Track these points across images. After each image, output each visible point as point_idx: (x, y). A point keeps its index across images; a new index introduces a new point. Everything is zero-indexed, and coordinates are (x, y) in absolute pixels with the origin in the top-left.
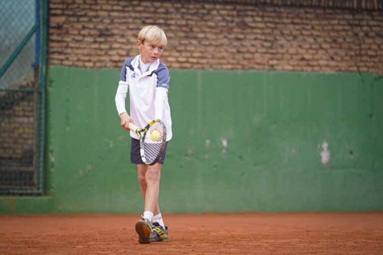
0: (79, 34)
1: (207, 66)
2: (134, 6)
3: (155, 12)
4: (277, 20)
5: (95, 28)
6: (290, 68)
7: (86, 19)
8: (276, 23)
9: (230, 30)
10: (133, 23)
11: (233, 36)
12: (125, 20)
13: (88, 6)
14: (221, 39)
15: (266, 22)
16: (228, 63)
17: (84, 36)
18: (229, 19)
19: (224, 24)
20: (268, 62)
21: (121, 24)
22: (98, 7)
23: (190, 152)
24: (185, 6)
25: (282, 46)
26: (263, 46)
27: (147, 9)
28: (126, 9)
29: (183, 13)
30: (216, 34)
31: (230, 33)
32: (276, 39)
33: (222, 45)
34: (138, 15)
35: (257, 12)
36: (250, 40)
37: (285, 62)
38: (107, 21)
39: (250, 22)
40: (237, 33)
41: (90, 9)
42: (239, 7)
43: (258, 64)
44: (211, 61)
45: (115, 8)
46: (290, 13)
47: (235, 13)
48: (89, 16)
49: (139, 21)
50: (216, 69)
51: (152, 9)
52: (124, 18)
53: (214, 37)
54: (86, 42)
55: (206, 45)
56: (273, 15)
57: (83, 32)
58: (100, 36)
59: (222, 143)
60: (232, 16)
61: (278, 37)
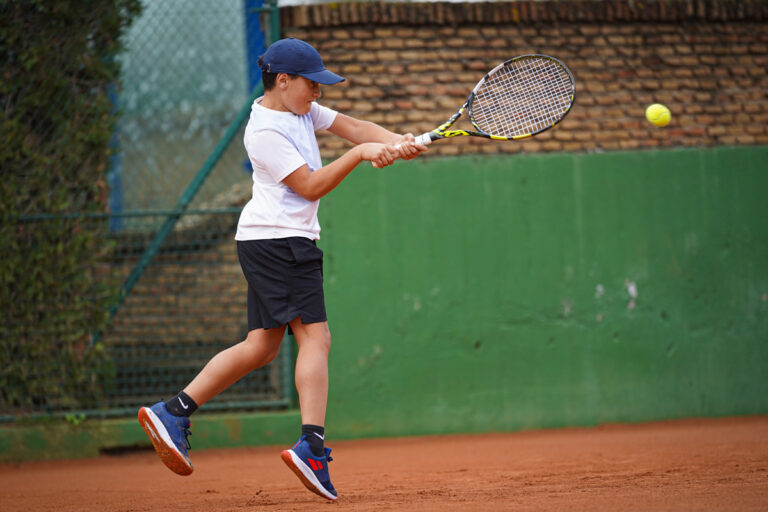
0: (345, 98)
1: (590, 145)
2: (446, 37)
3: (486, 48)
4: (719, 49)
5: (374, 84)
6: (750, 139)
7: (356, 68)
8: (719, 55)
9: (632, 73)
10: (447, 70)
11: (637, 84)
12: (431, 66)
13: (357, 44)
14: (615, 91)
15: (699, 55)
16: (632, 137)
17: (353, 100)
18: (628, 52)
19: (619, 62)
20: (707, 130)
21: (422, 73)
22: (378, 44)
23: (567, 310)
24: (544, 32)
25: (732, 99)
26: (695, 100)
27: (471, 43)
28: (431, 44)
29: (541, 46)
30: (604, 82)
31: (631, 80)
32: (719, 86)
33: (617, 103)
34: (454, 55)
35: (681, 36)
36: (670, 89)
37: (740, 129)
38: (397, 69)
39: (668, 55)
40: (647, 78)
41: (364, 49)
42: (645, 29)
43: (688, 135)
44: (598, 134)
45: (411, 43)
46: (745, 35)
47: (639, 40)
48: (362, 62)
49: (456, 67)
50: (606, 150)
51: (481, 42)
52: (429, 61)
53: (601, 88)
54: (359, 111)
55: (586, 106)
56: (712, 39)
57: (352, 93)
58: (385, 98)
59: (626, 291)
60: (635, 46)
61: (724, 82)
